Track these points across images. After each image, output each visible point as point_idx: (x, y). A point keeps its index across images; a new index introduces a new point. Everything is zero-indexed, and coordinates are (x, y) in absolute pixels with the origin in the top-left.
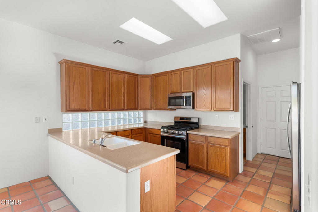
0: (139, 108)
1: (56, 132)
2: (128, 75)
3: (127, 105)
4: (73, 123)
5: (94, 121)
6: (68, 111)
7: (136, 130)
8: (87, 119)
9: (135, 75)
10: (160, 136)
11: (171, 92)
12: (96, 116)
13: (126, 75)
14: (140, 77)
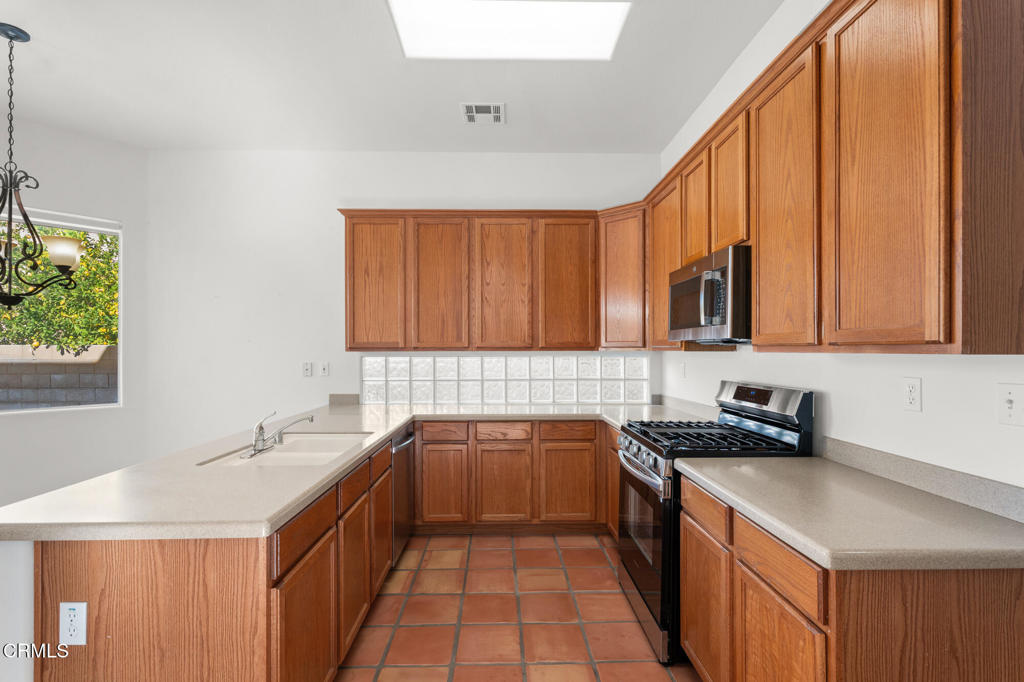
3: (547, 332)
6: (351, 349)
7: (564, 427)
11: (686, 262)
13: (542, 222)
14: (603, 221)
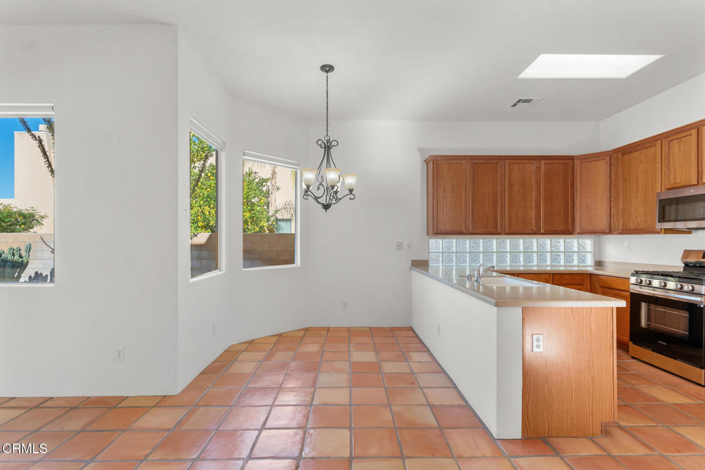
0: (578, 229)
1: (421, 265)
2: (547, 161)
3: (545, 224)
4: (444, 254)
5: (478, 252)
6: (436, 234)
8: (466, 248)
9: (568, 159)
10: (629, 294)
11: (668, 187)
12: (481, 244)
14: (579, 162)
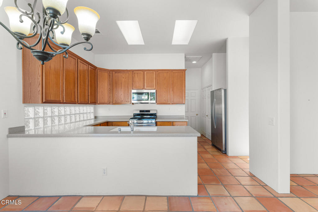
0: (98, 102)
2: (91, 67)
6: (44, 102)
9: (95, 68)
13: (89, 66)
14: (98, 70)
